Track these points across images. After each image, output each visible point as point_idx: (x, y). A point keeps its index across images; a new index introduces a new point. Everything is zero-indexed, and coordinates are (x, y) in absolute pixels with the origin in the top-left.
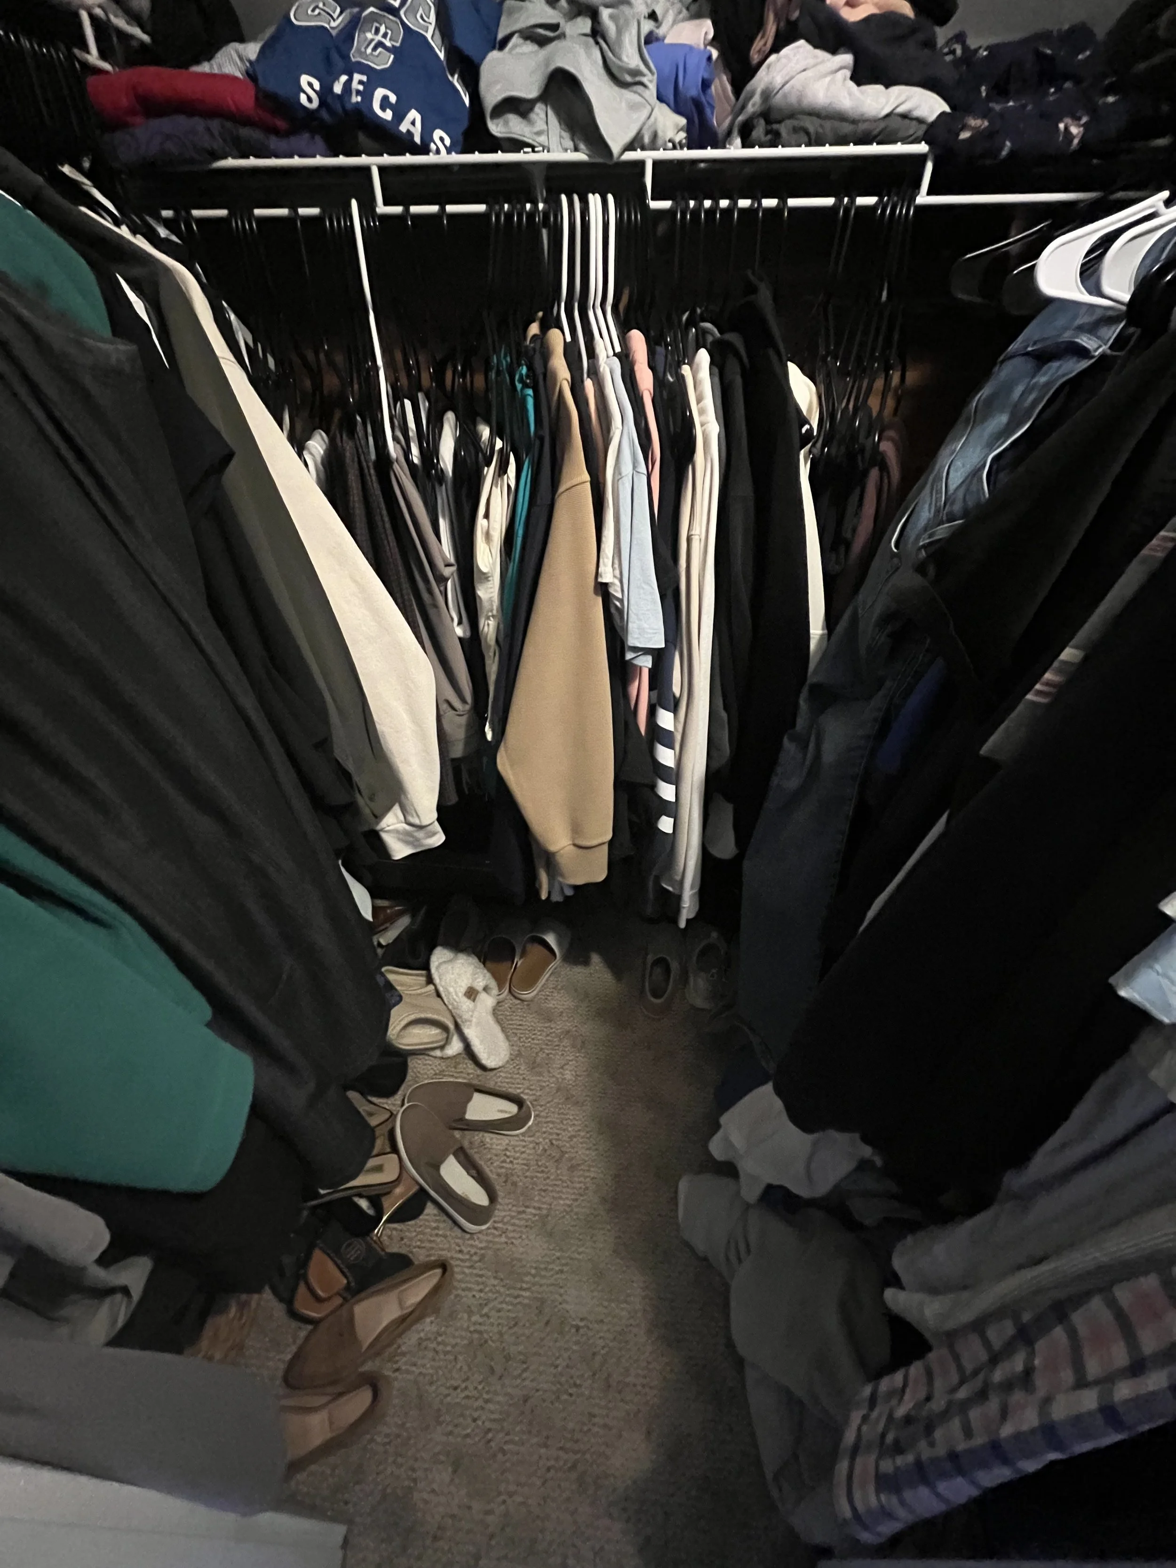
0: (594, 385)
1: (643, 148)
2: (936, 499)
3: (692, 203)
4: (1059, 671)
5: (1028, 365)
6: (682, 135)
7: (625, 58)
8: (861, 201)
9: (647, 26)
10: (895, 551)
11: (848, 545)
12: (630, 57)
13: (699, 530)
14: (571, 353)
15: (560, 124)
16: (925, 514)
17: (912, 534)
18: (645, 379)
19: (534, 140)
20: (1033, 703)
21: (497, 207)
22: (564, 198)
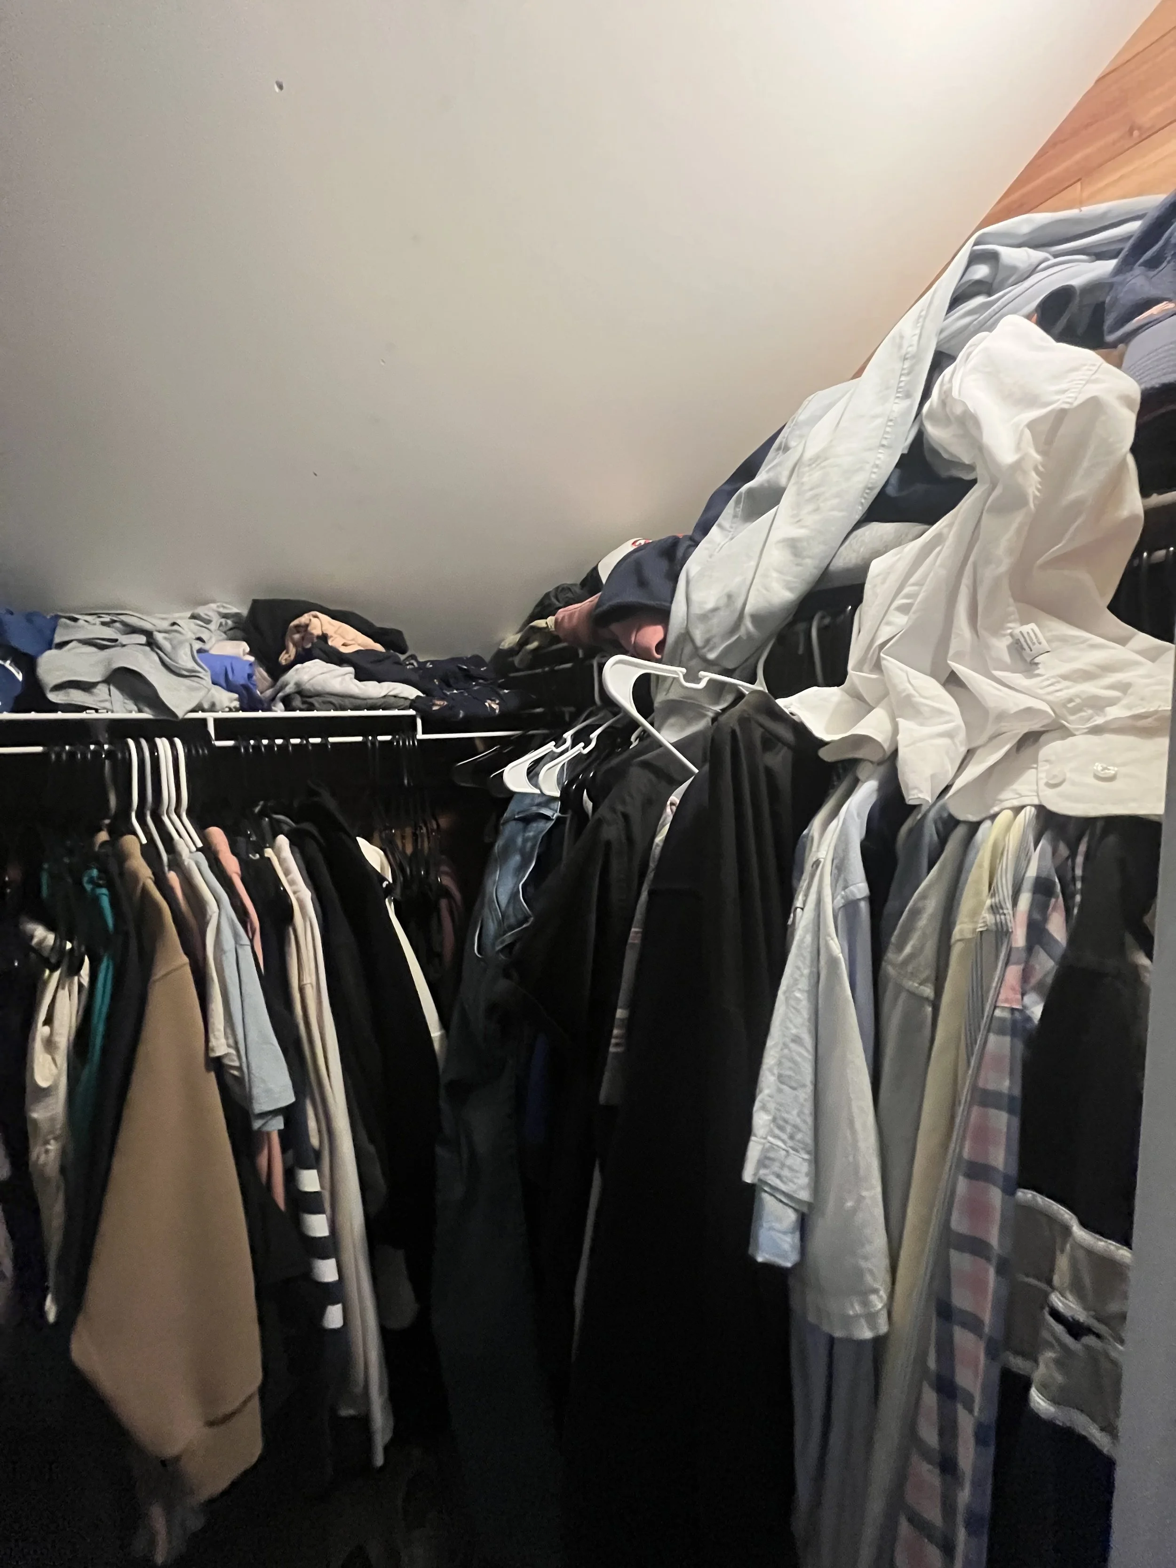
0: (178, 876)
1: (203, 711)
2: (496, 915)
3: (252, 742)
4: (619, 1027)
5: (520, 825)
6: (236, 704)
7: (180, 662)
8: (381, 738)
9: (197, 645)
10: (479, 956)
11: (440, 956)
12: (185, 660)
13: (309, 979)
14: (149, 852)
15: (123, 695)
16: (492, 927)
17: (488, 941)
18: (232, 865)
19: (97, 705)
20: (616, 1054)
21: (57, 749)
22: (131, 742)
